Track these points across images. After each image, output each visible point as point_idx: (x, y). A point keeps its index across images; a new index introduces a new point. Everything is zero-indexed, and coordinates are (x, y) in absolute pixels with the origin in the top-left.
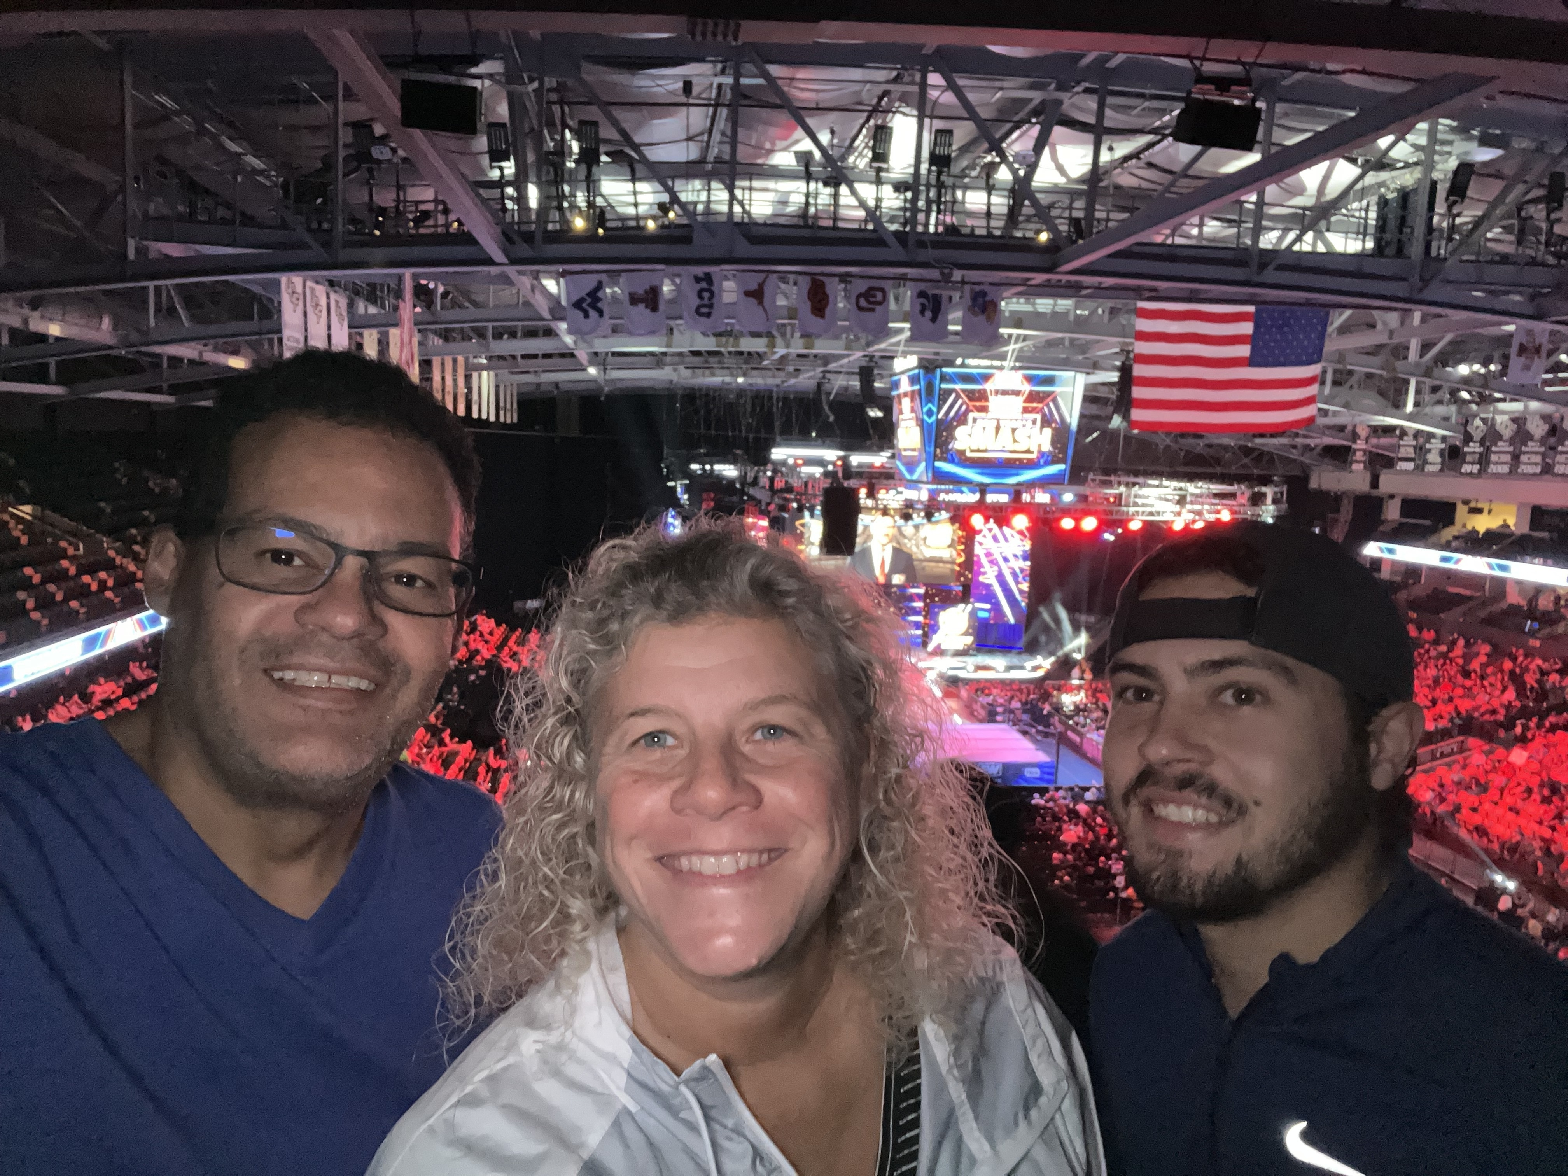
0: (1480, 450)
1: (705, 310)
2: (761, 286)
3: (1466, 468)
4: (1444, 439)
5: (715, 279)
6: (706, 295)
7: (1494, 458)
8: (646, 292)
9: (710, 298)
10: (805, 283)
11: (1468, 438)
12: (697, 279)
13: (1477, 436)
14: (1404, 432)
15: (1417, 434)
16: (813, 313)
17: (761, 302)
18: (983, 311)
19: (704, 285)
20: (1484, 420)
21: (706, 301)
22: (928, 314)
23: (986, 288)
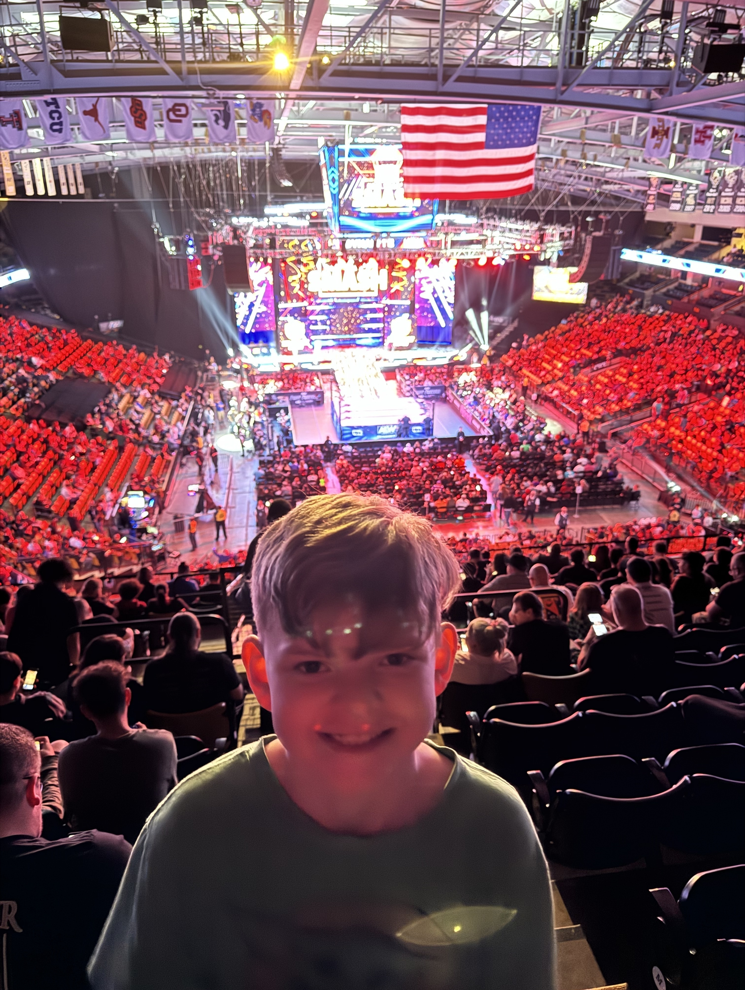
0: (715, 195)
1: (55, 127)
2: (95, 106)
3: (707, 208)
4: (697, 186)
5: (60, 103)
6: (56, 115)
7: (723, 201)
8: (11, 116)
9: (59, 118)
10: (128, 103)
11: (710, 185)
12: (48, 104)
13: (715, 183)
14: (676, 182)
15: (684, 183)
16: (137, 126)
17: (96, 119)
18: (261, 119)
19: (52, 107)
20: (720, 172)
21: (56, 121)
22: (222, 123)
23: (262, 101)
